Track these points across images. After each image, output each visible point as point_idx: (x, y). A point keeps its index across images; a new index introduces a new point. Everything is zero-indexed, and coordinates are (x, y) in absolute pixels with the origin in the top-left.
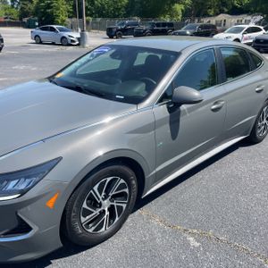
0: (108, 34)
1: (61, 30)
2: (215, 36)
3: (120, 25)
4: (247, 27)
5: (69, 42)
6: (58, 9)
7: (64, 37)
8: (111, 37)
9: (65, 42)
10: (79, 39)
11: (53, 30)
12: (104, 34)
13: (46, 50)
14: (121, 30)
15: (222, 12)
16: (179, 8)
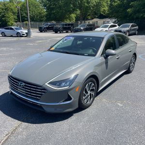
0: (39, 30)
1: (16, 29)
2: (96, 30)
3: (45, 25)
4: (110, 25)
5: (22, 35)
6: (9, 18)
7: (18, 33)
8: (41, 32)
9: (19, 35)
10: (27, 33)
11: (12, 29)
12: (37, 30)
13: (10, 39)
14: (47, 28)
15: (95, 18)
16: (73, 16)
